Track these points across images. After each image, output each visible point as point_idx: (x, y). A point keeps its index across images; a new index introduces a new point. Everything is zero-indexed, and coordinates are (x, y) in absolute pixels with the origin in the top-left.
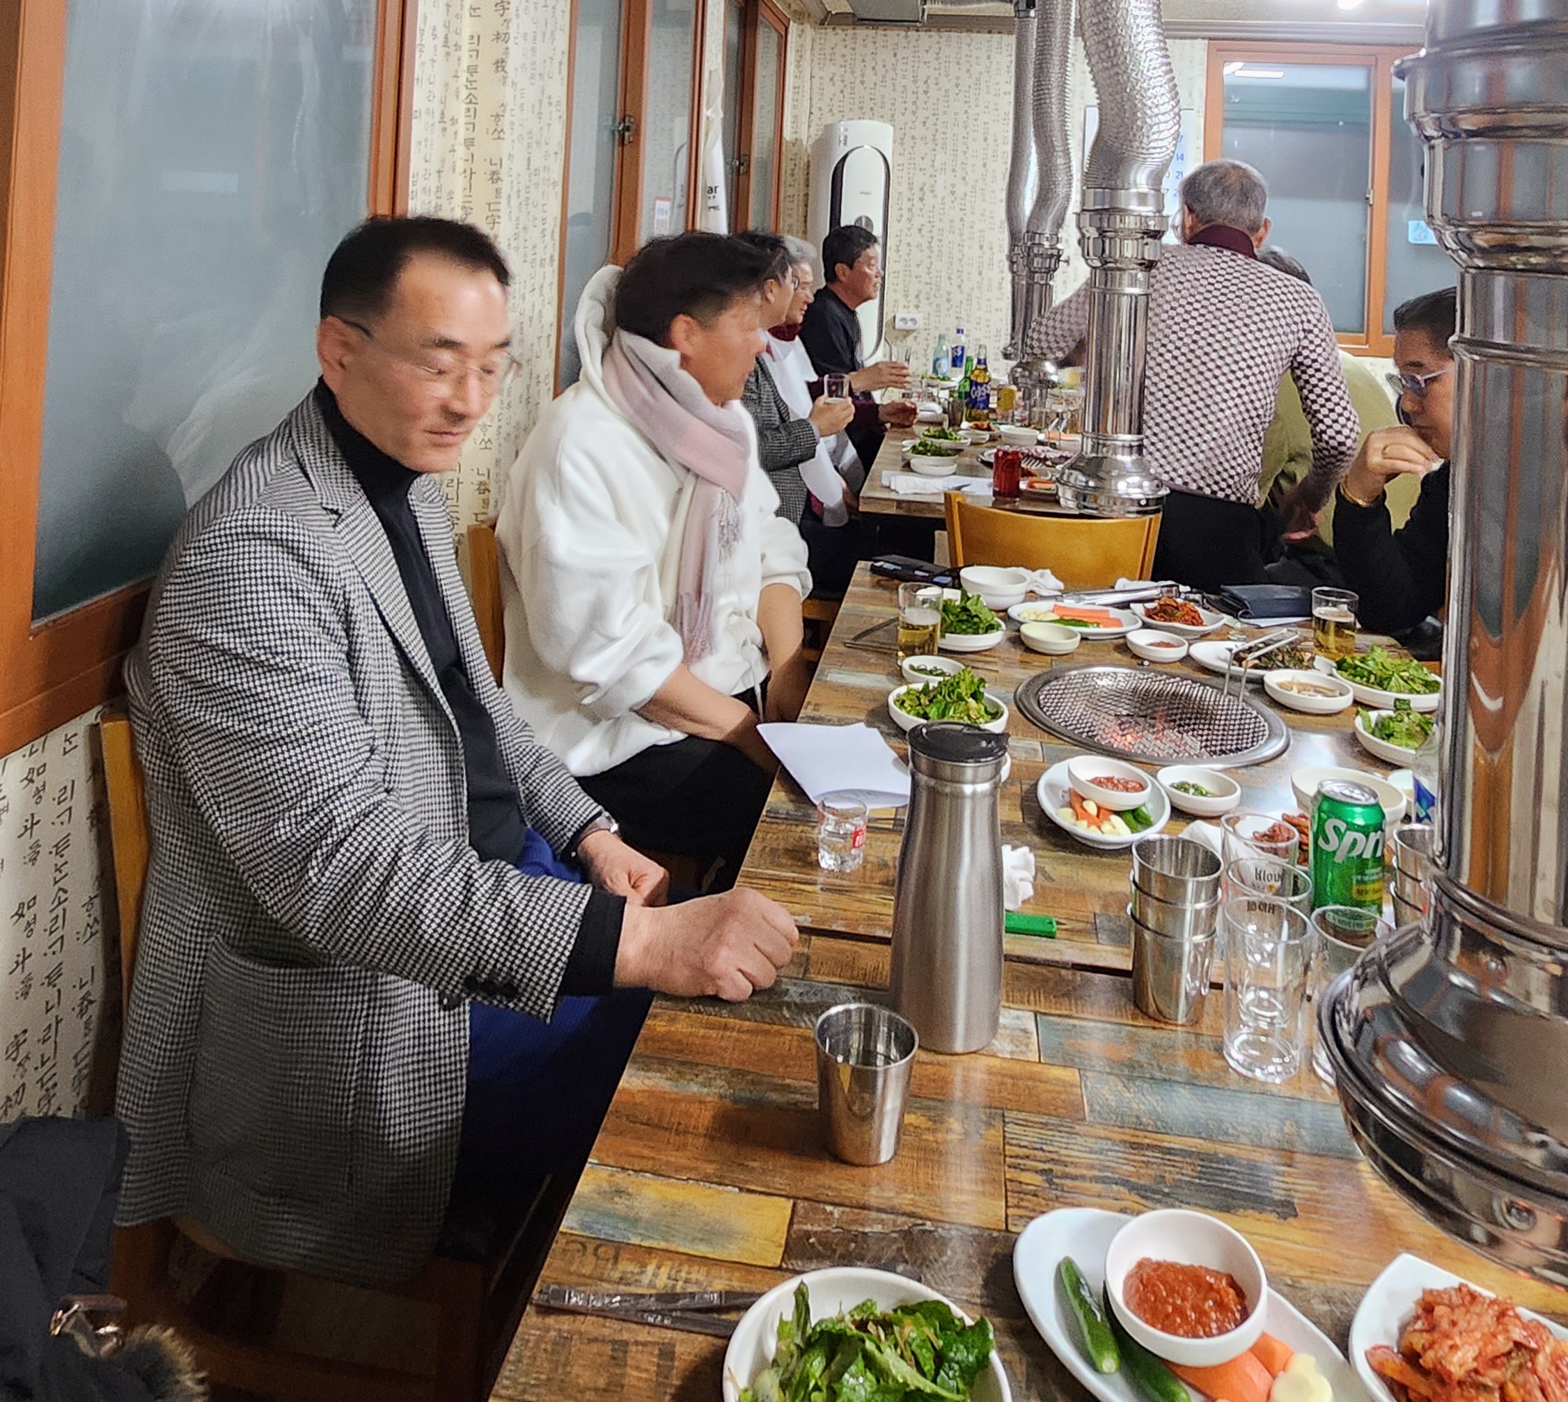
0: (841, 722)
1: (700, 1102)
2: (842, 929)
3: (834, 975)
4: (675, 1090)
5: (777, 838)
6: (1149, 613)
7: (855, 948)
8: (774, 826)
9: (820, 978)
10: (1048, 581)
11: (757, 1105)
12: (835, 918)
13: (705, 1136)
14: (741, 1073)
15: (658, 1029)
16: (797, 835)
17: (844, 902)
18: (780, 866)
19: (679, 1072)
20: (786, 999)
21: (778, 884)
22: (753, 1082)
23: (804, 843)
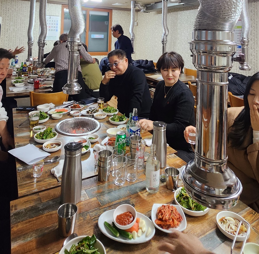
0: (25, 145)
1: (32, 241)
2: (45, 189)
3: (47, 199)
4: (25, 242)
5: (23, 175)
6: (72, 107)
7: (49, 192)
8: (21, 172)
9: (44, 201)
10: (52, 105)
11: (44, 235)
12: (42, 187)
13: (36, 248)
14: (37, 230)
15: (15, 230)
16: (26, 172)
17: (42, 183)
18: (26, 181)
19: (24, 237)
20: (40, 209)
21: (27, 185)
22: (41, 231)
23: (28, 174)
